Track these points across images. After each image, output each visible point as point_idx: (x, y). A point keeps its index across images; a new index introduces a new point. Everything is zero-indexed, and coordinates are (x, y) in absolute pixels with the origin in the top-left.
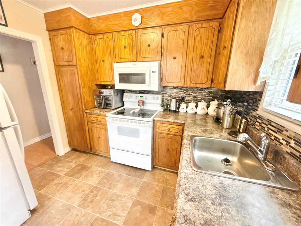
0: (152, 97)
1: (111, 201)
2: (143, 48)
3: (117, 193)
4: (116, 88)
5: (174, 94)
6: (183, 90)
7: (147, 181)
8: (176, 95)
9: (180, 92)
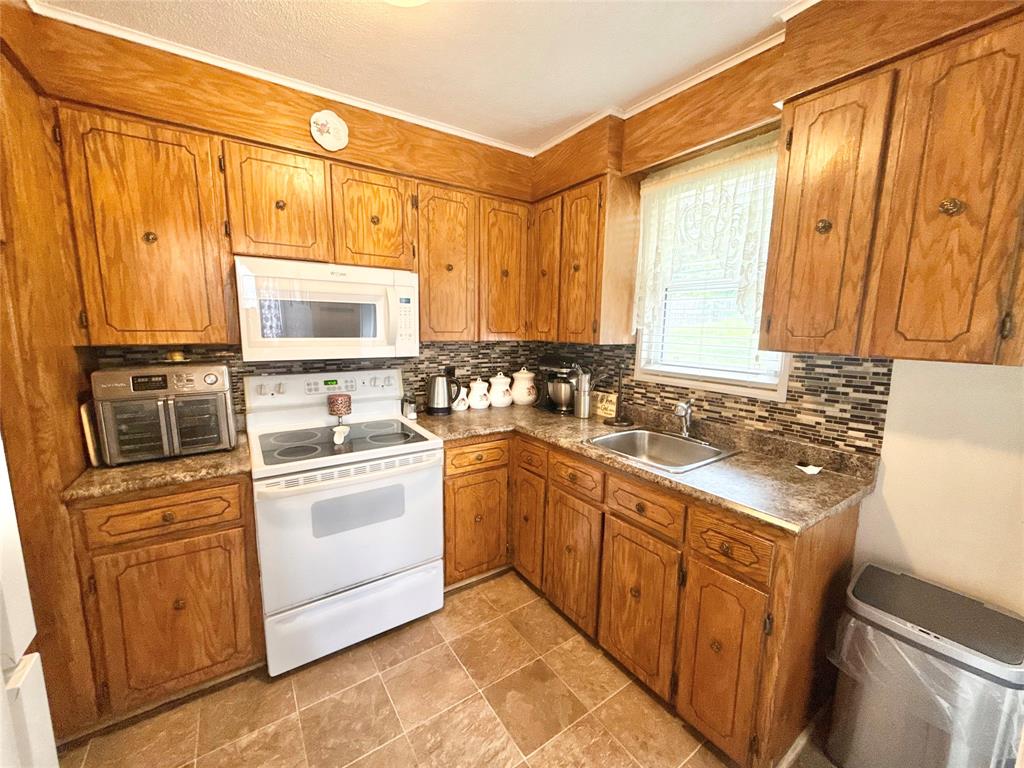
0: (371, 379)
6: (446, 353)
9: (440, 358)
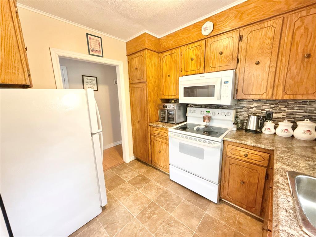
1: (168, 225)
2: (213, 57)
3: (175, 218)
4: (180, 103)
5: (254, 109)
7: (211, 215)
8: (257, 110)
